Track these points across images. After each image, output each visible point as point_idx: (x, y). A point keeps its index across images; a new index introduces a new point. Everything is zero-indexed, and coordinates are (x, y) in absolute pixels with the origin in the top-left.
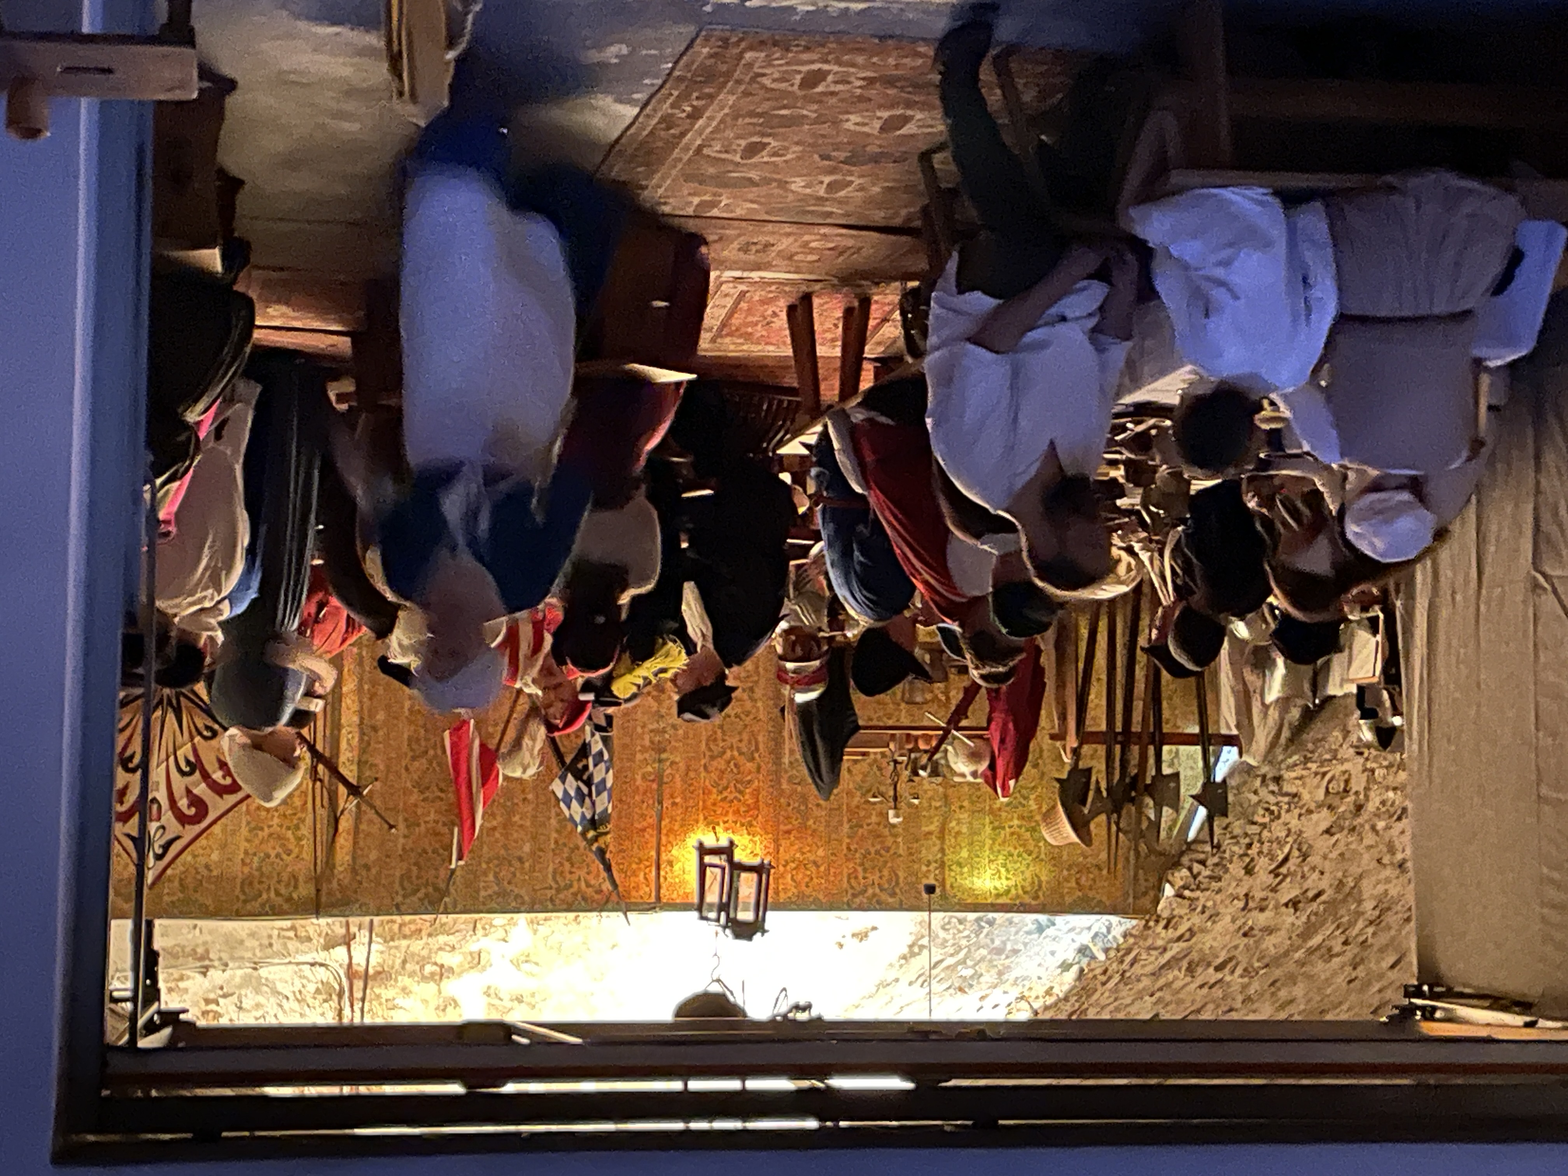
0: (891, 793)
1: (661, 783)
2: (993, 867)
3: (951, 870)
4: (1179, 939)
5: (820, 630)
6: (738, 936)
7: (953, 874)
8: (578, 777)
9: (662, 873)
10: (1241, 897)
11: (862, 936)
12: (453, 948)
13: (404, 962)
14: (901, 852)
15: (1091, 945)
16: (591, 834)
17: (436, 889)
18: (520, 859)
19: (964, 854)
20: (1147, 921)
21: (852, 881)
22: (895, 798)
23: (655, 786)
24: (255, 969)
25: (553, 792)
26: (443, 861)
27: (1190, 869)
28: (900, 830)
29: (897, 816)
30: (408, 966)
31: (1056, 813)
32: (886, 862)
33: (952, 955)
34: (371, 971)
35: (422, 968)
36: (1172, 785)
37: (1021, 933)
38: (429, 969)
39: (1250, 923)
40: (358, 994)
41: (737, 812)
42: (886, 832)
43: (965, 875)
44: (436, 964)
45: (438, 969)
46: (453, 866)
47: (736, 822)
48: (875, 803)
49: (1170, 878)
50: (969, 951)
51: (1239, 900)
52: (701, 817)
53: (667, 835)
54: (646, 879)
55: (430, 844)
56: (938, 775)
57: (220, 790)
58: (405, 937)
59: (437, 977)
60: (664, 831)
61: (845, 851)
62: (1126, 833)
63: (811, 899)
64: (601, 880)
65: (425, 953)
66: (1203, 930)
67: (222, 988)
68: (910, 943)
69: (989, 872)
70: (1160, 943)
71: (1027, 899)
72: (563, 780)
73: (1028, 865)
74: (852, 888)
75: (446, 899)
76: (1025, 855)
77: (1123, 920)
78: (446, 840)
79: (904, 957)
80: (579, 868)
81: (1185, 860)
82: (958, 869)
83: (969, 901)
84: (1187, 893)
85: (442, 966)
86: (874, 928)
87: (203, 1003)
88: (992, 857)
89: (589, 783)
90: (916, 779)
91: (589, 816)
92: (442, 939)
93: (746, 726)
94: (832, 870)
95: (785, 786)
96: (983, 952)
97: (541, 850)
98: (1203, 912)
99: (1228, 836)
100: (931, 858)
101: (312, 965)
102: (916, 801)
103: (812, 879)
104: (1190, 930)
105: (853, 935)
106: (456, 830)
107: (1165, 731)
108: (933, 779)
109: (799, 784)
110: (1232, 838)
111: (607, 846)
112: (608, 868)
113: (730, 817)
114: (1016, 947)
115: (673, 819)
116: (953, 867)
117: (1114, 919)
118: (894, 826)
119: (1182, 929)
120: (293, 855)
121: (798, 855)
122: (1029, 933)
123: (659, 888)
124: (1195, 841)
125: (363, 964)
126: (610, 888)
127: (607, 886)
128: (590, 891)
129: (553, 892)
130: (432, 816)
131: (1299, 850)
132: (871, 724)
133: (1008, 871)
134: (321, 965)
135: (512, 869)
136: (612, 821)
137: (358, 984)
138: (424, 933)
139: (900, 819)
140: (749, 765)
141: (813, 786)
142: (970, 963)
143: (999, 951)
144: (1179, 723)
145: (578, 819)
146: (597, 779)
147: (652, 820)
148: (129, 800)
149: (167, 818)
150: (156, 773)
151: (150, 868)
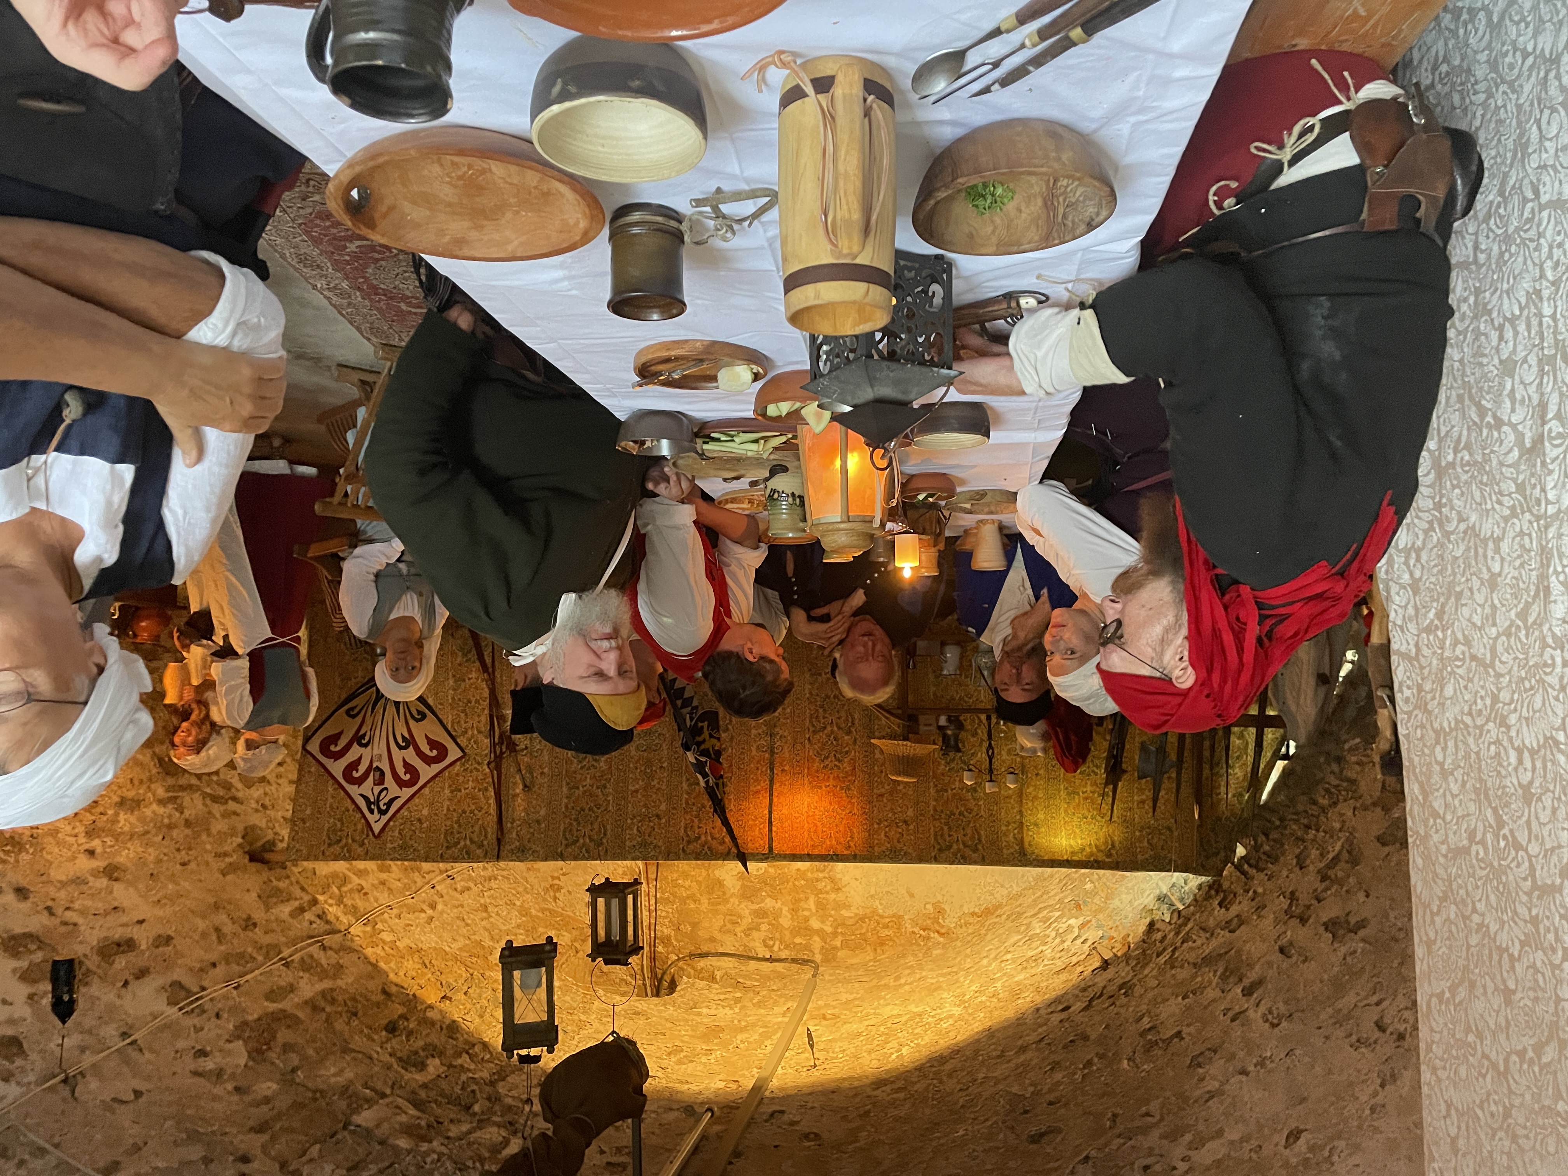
1: (772, 753)
2: (1068, 827)
3: (1029, 830)
7: (1030, 833)
9: (774, 829)
14: (982, 813)
15: (1168, 895)
19: (1041, 816)
21: (939, 838)
23: (767, 755)
32: (969, 823)
41: (837, 778)
42: (969, 796)
43: (1043, 835)
47: (836, 787)
51: (1285, 896)
52: (806, 781)
54: (760, 833)
57: (428, 761)
60: (775, 794)
61: (932, 812)
64: (722, 834)
66: (1247, 924)
69: (1064, 833)
70: (1211, 923)
71: (1102, 857)
73: (1102, 827)
74: (939, 844)
80: (706, 824)
82: (1035, 829)
83: (1046, 858)
88: (1067, 819)
94: (921, 828)
97: (674, 808)
100: (1010, 819)
103: (903, 835)
113: (831, 783)
115: (782, 784)
116: (1031, 827)
121: (890, 815)
123: (771, 840)
124: (1267, 805)
128: (714, 844)
129: (685, 844)
133: (1082, 831)
135: (652, 824)
140: (847, 738)
147: (765, 784)
148: (362, 768)
149: (389, 780)
150: (379, 748)
151: (377, 822)
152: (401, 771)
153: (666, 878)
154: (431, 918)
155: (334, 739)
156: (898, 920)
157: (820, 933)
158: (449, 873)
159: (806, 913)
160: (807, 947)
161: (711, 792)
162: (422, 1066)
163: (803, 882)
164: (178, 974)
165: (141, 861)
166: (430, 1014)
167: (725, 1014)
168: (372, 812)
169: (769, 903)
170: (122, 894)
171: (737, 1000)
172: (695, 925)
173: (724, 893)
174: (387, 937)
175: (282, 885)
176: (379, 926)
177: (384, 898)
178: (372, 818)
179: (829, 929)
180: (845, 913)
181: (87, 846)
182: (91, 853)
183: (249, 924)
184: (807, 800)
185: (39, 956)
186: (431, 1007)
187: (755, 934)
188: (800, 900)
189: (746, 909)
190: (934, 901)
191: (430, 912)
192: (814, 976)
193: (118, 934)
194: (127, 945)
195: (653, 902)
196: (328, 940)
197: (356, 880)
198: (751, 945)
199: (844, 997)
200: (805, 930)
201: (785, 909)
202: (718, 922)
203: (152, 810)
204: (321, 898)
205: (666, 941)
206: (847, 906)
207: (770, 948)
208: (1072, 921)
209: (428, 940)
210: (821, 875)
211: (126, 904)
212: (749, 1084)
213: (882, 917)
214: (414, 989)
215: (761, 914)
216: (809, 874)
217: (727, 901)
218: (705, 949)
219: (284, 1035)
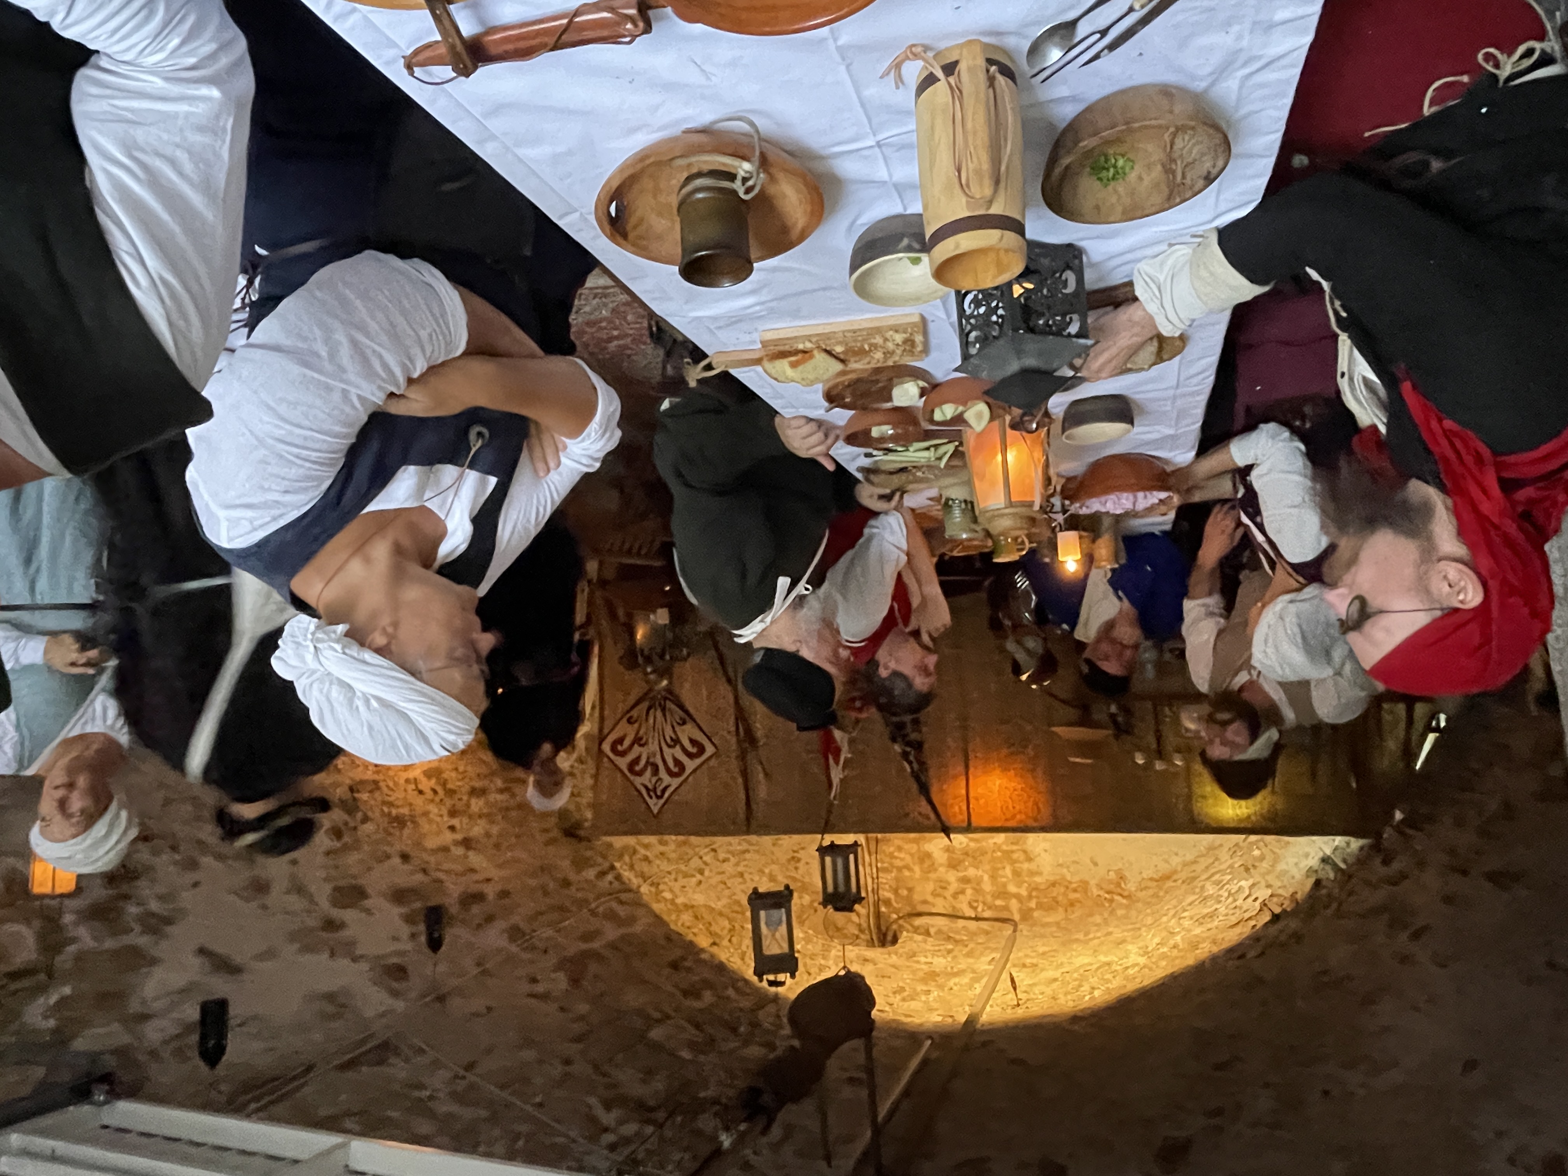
1: (966, 743)
3: (1197, 802)
7: (1199, 805)
9: (971, 805)
14: (1153, 788)
15: (1332, 857)
18: (873, 797)
23: (962, 745)
32: (1142, 797)
41: (1023, 762)
43: (1210, 806)
52: (997, 765)
53: (973, 779)
54: (960, 809)
57: (690, 756)
63: (1085, 825)
64: (928, 811)
71: (1267, 824)
74: (1116, 816)
83: (1216, 826)
94: (1099, 804)
97: (886, 791)
100: (1179, 792)
115: (976, 768)
123: (969, 816)
126: (936, 818)
127: (934, 816)
128: (921, 818)
129: (897, 819)
135: (868, 804)
147: (961, 768)
148: (643, 762)
149: (663, 774)
150: (653, 746)
151: (655, 805)
152: (671, 764)
153: (884, 852)
154: (700, 882)
155: (620, 741)
156: (1084, 884)
157: (1017, 896)
158: (713, 847)
159: (1004, 880)
160: (1006, 908)
161: (916, 776)
162: (697, 996)
163: (999, 854)
164: (515, 919)
165: (488, 835)
166: (703, 956)
167: (940, 963)
168: (651, 797)
169: (971, 872)
170: (475, 859)
171: (949, 952)
172: (910, 890)
173: (933, 864)
174: (668, 895)
175: (589, 853)
176: (661, 887)
177: (665, 866)
178: (651, 802)
179: (1024, 892)
180: (1038, 879)
181: (450, 824)
182: (452, 828)
183: (566, 883)
184: (998, 782)
185: (418, 905)
186: (703, 950)
187: (961, 897)
188: (998, 869)
189: (952, 877)
190: (1116, 868)
191: (699, 877)
192: (1015, 931)
193: (474, 888)
194: (478, 897)
195: (874, 870)
196: (624, 896)
197: (643, 851)
198: (958, 906)
199: (1041, 949)
200: (1003, 894)
201: (986, 878)
202: (930, 887)
203: (494, 797)
204: (617, 865)
205: (888, 903)
206: (1039, 873)
207: (975, 909)
208: (1243, 883)
209: (699, 898)
210: (1015, 848)
211: (477, 867)
212: (963, 1019)
213: (1070, 883)
214: (690, 937)
215: (965, 880)
216: (1004, 847)
217: (936, 870)
218: (921, 908)
219: (593, 968)
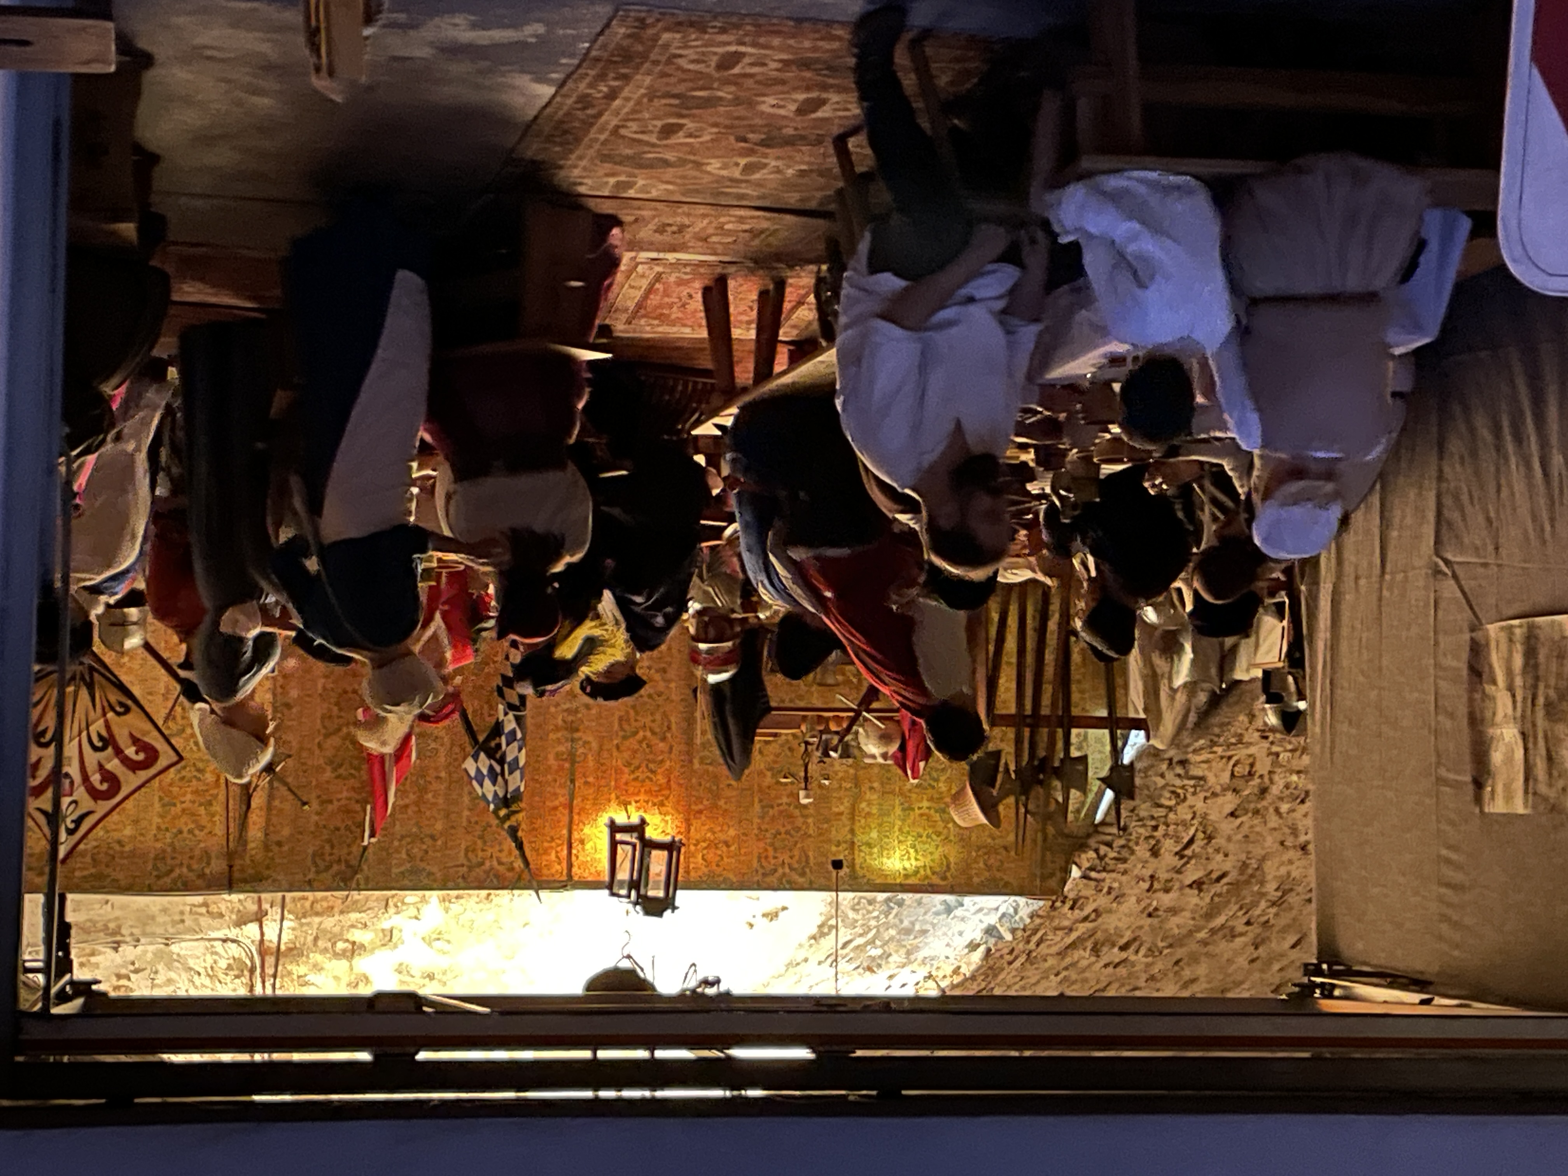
0: (802, 774)
1: (573, 762)
2: (902, 847)
3: (860, 851)
4: (1085, 919)
5: (733, 611)
6: (648, 912)
7: (862, 854)
8: (491, 755)
9: (574, 851)
10: (1147, 878)
11: (772, 916)
12: (365, 925)
13: (316, 939)
14: (811, 832)
15: (998, 925)
16: (503, 812)
17: (348, 866)
18: (433, 838)
19: (874, 834)
20: (1054, 902)
21: (763, 860)
22: (806, 779)
23: (567, 765)
24: (167, 945)
25: (466, 770)
26: (356, 838)
27: (1096, 851)
28: (811, 811)
29: (807, 797)
30: (320, 943)
31: (966, 794)
32: (796, 843)
33: (861, 935)
34: (283, 947)
35: (334, 944)
36: (1080, 768)
37: (930, 914)
38: (340, 945)
39: (1155, 903)
40: (270, 971)
41: (649, 792)
42: (797, 812)
43: (875, 856)
44: (347, 941)
45: (350, 947)
46: (366, 843)
47: (647, 802)
48: (786, 784)
49: (1077, 860)
50: (878, 931)
51: (1144, 880)
52: (613, 796)
53: (579, 814)
54: (557, 857)
55: (343, 821)
56: (849, 757)
57: (134, 766)
58: (317, 914)
59: (348, 954)
60: (576, 810)
61: (756, 831)
62: (1033, 815)
63: (721, 879)
64: (513, 859)
65: (337, 929)
66: (1110, 911)
67: (133, 963)
68: (819, 923)
69: (898, 854)
70: (1066, 923)
71: (936, 880)
72: (476, 758)
73: (937, 846)
74: (762, 867)
75: (358, 876)
76: (934, 837)
77: (1030, 901)
78: (359, 819)
79: (814, 937)
80: (492, 847)
81: (1092, 842)
82: (867, 850)
83: (878, 881)
84: (1093, 874)
85: (354, 943)
86: (784, 909)
87: (114, 979)
88: (901, 838)
89: (501, 761)
90: (826, 759)
91: (501, 794)
92: (354, 916)
93: (658, 706)
94: (743, 851)
95: (696, 765)
96: (892, 932)
97: (453, 827)
98: (1109, 893)
99: (1135, 818)
100: (840, 838)
101: (224, 941)
102: (827, 782)
103: (722, 858)
104: (1095, 911)
105: (764, 915)
106: (369, 807)
107: (1073, 714)
108: (844, 761)
109: (710, 764)
110: (1140, 820)
111: (519, 825)
112: (520, 846)
113: (642, 797)
114: (924, 927)
115: (584, 799)
116: (863, 848)
117: (1022, 900)
118: (805, 806)
119: (1088, 910)
120: (206, 831)
121: (709, 835)
122: (937, 914)
123: (570, 866)
124: (1103, 823)
125: (275, 940)
126: (522, 866)
127: (519, 864)
128: (501, 869)
129: (465, 869)
130: (345, 794)
131: (1204, 832)
132: (782, 705)
133: (916, 851)
134: (233, 941)
135: (424, 847)
136: (525, 799)
137: (270, 960)
138: (336, 910)
139: (811, 800)
140: (661, 745)
141: (725, 767)
142: (878, 943)
143: (908, 932)
144: (1088, 708)
145: (490, 797)
146: (509, 758)
147: (564, 799)
148: (41, 775)
149: (79, 793)
151: (62, 843)
152: (95, 778)
